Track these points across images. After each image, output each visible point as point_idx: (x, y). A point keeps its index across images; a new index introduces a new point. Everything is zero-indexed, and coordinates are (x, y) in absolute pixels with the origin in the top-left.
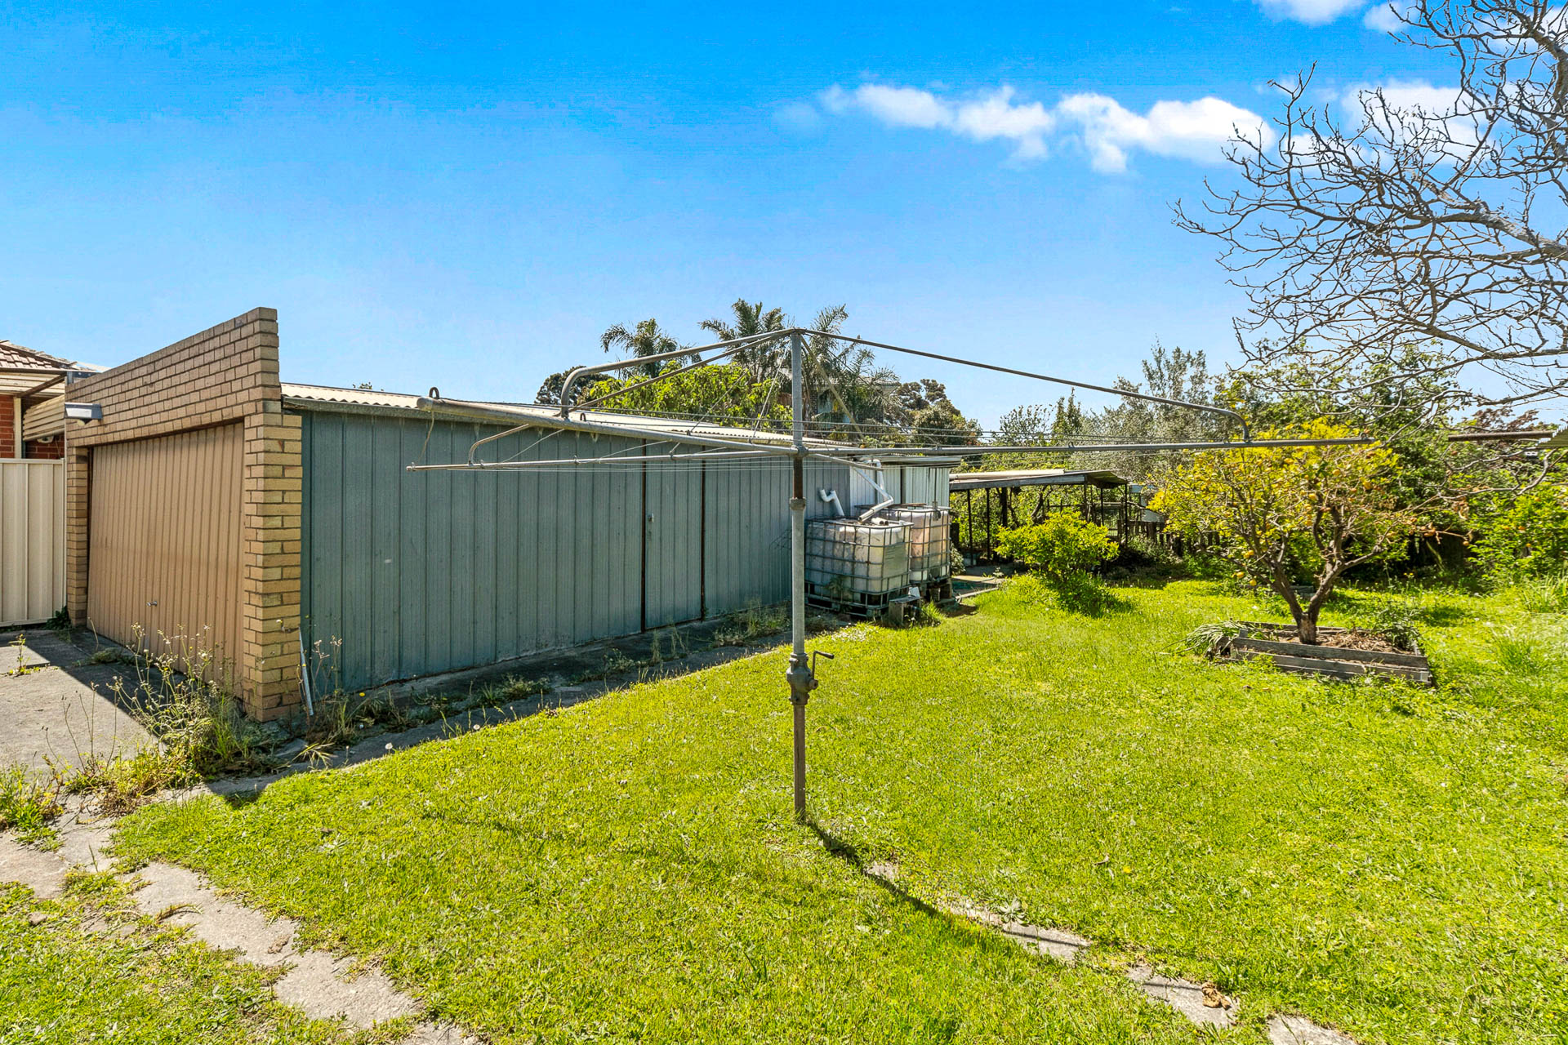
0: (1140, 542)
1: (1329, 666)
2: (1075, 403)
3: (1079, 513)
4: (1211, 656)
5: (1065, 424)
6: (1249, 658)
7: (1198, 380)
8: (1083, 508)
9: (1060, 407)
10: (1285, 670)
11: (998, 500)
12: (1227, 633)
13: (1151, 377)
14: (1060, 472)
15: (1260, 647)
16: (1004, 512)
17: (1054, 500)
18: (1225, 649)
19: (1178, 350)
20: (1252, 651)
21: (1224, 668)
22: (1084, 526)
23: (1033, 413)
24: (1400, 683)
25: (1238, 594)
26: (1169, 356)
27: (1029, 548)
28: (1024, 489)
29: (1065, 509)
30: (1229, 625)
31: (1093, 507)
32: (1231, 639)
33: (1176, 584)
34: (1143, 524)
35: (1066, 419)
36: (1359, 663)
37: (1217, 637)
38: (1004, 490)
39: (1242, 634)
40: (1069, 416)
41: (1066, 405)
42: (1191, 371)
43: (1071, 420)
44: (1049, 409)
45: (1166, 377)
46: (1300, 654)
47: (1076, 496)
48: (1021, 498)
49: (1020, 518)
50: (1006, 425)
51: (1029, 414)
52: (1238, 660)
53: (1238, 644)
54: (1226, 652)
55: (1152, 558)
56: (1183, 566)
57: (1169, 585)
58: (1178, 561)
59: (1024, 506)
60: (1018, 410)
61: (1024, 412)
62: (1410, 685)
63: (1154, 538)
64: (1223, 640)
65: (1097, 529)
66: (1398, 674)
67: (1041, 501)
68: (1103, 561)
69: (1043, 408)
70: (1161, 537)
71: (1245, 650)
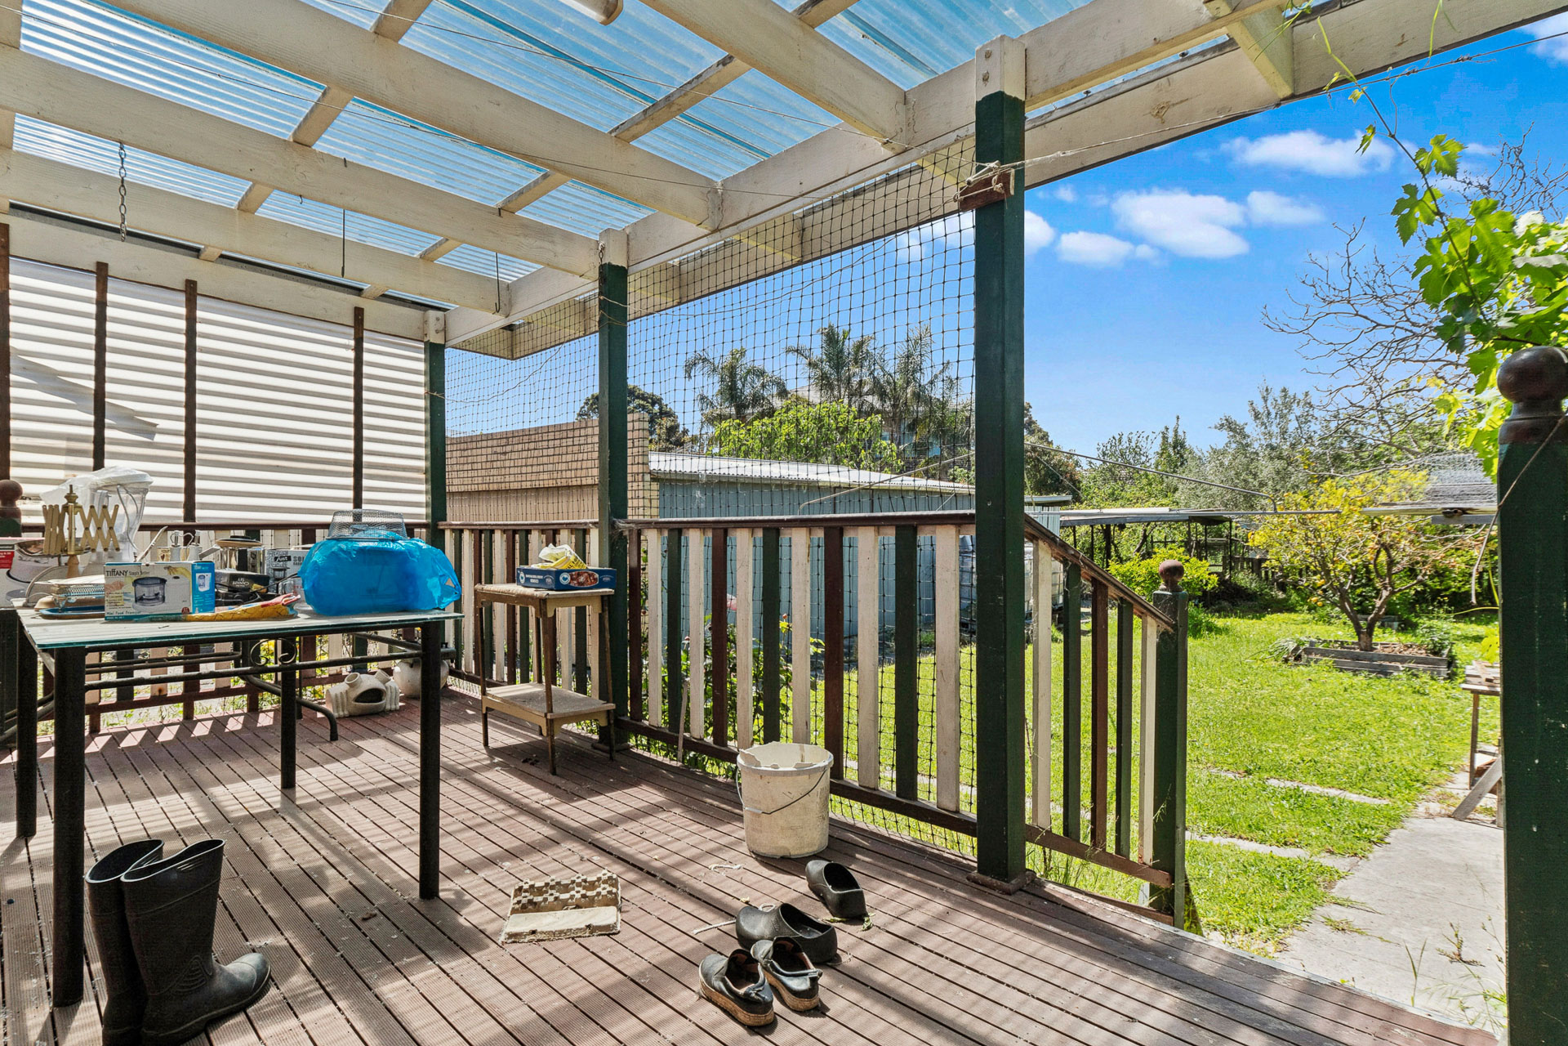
0: (1244, 579)
1: (1375, 667)
2: (1180, 433)
3: (1182, 549)
4: (1286, 661)
5: (1170, 456)
6: (1316, 662)
7: (1304, 420)
8: (1187, 544)
9: (1165, 438)
10: (1341, 670)
11: (1101, 535)
12: (1300, 643)
13: (1257, 416)
14: (1165, 510)
15: (1324, 653)
16: (1108, 549)
17: (1158, 535)
18: (1299, 655)
19: (1284, 390)
20: (1318, 657)
21: (1295, 670)
22: (1187, 561)
23: (1134, 441)
24: (1426, 677)
25: (1330, 623)
26: (1276, 393)
27: (1138, 579)
28: (1128, 525)
29: (1169, 546)
30: (1303, 638)
31: (1198, 542)
32: (1302, 648)
33: (1275, 616)
34: (1249, 560)
35: (1171, 450)
36: (1398, 664)
37: (1292, 646)
38: (1108, 526)
39: (1312, 643)
40: (1174, 448)
41: (1171, 435)
42: (1298, 410)
43: (1176, 451)
44: (1152, 436)
45: (1273, 416)
46: (1356, 658)
47: (1180, 532)
48: (1125, 533)
49: (1123, 554)
50: (1104, 454)
51: (1130, 441)
52: (1307, 664)
53: (1308, 651)
54: (1298, 658)
55: (1255, 593)
56: (1286, 600)
57: (1268, 617)
58: (1281, 595)
59: (1127, 541)
60: (1117, 437)
61: (1125, 439)
62: (1433, 679)
63: (1259, 574)
64: (1296, 649)
65: (1199, 563)
66: (1425, 671)
67: (1145, 537)
68: (1205, 592)
69: (1145, 435)
70: (1266, 573)
71: (1313, 656)
